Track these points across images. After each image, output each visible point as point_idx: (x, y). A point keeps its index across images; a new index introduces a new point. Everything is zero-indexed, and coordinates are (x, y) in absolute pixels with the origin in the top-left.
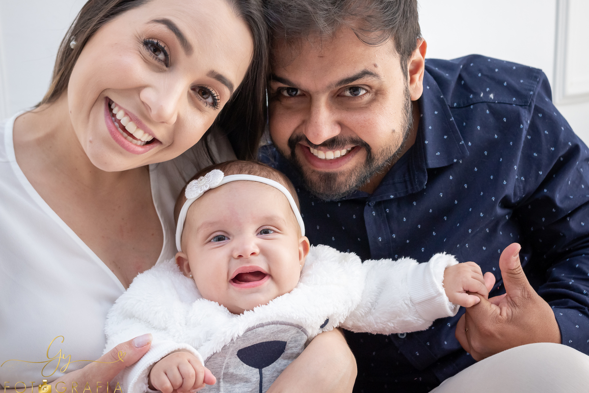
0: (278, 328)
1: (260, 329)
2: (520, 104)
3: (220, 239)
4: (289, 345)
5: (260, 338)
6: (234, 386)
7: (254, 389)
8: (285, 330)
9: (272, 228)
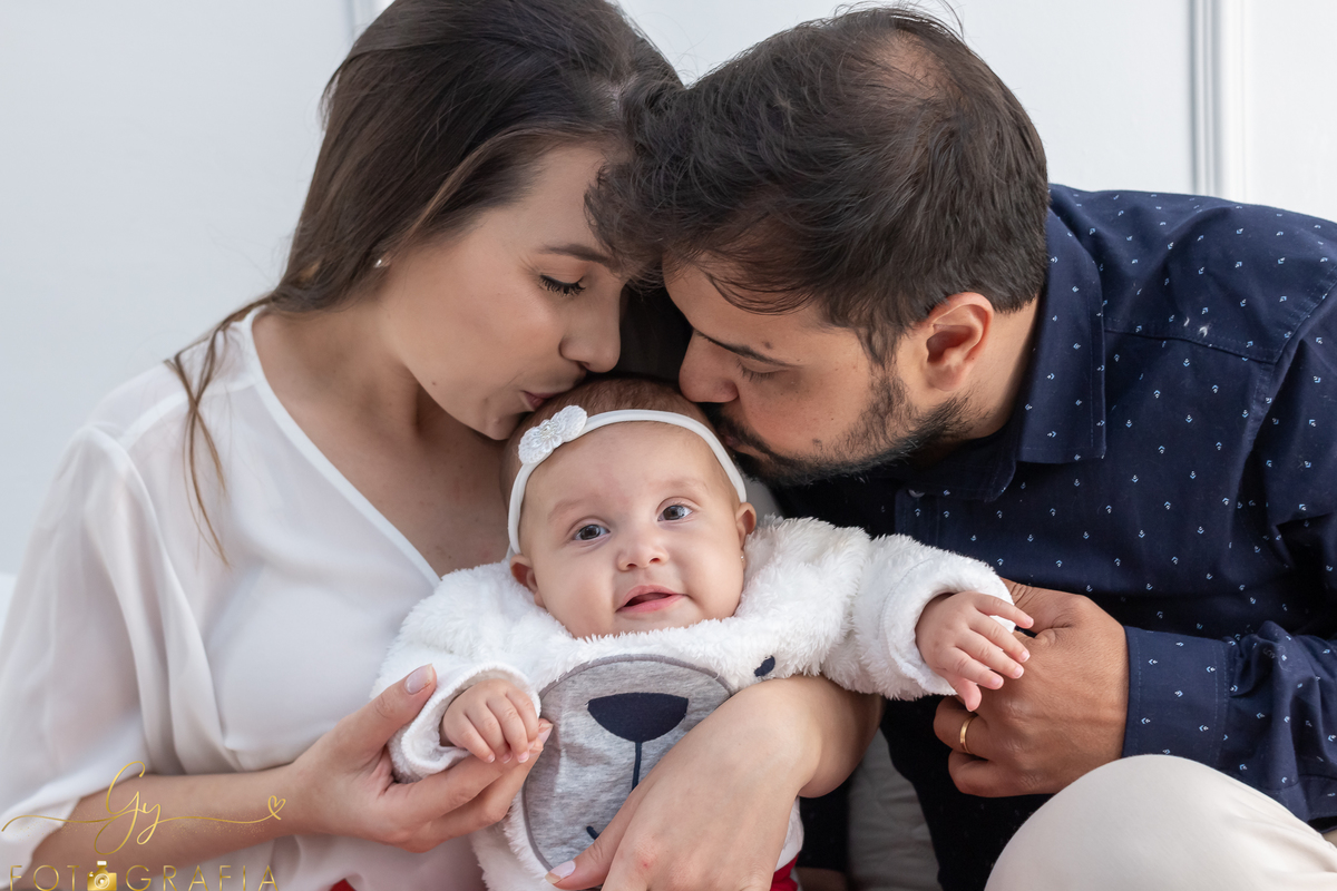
0: (662, 669)
1: (625, 664)
2: (1259, 359)
3: (588, 533)
4: (694, 705)
5: (627, 682)
6: (585, 769)
7: (622, 778)
8: (678, 676)
9: (684, 502)
